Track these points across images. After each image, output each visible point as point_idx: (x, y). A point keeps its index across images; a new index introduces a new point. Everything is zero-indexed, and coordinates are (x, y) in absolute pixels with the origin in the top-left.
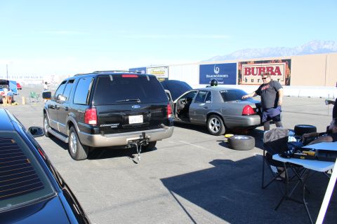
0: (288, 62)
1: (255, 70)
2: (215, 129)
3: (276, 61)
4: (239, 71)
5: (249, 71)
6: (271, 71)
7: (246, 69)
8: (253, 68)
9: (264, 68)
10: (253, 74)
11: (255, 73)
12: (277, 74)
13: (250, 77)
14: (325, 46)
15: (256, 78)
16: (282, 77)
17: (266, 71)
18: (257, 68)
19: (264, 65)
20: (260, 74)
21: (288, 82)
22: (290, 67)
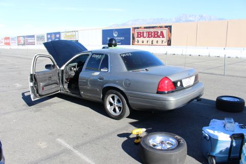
0: (170, 28)
1: (145, 34)
2: (115, 110)
3: (161, 27)
4: (133, 34)
5: (140, 35)
6: (157, 34)
7: (138, 33)
8: (143, 33)
9: (152, 32)
10: (143, 37)
11: (145, 36)
12: (161, 36)
13: (141, 39)
14: (191, 19)
15: (145, 40)
16: (165, 40)
17: (153, 34)
18: (146, 32)
19: (152, 30)
20: (149, 37)
21: (169, 43)
22: (171, 32)
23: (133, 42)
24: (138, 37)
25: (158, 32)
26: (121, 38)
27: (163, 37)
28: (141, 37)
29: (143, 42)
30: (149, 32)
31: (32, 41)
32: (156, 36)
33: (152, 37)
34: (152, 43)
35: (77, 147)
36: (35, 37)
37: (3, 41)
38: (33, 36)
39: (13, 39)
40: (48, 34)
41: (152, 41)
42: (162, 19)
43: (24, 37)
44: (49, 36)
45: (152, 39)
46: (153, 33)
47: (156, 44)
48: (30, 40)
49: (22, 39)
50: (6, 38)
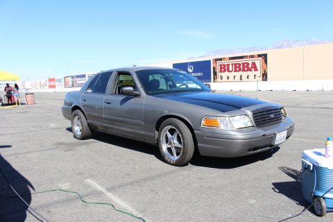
1: (231, 66)
3: (252, 57)
4: (214, 68)
5: (225, 68)
6: (247, 67)
8: (228, 65)
9: (240, 64)
11: (231, 70)
12: (253, 69)
13: (225, 74)
15: (231, 75)
16: (259, 73)
17: (241, 67)
18: (232, 64)
20: (236, 71)
21: (265, 78)
22: (266, 62)
23: (214, 79)
24: (221, 71)
25: (248, 64)
26: (199, 74)
27: (256, 70)
28: (225, 71)
29: (228, 78)
30: (236, 64)
31: (82, 82)
32: (246, 69)
33: (240, 70)
34: (241, 79)
35: (111, 189)
36: (87, 76)
37: (48, 83)
38: (84, 76)
39: (59, 81)
41: (241, 76)
42: (254, 48)
43: (72, 77)
45: (240, 73)
46: (242, 65)
47: (247, 80)
48: (80, 81)
49: (70, 80)
50: (51, 80)
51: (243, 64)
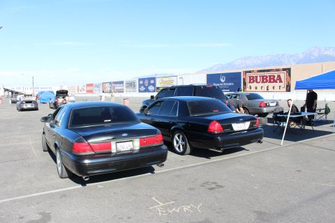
0: (288, 70)
1: (258, 78)
3: (278, 70)
4: (244, 79)
5: (253, 80)
6: (273, 79)
7: (250, 77)
9: (267, 77)
10: (257, 82)
12: (278, 81)
13: (254, 85)
15: (259, 85)
16: (282, 85)
17: (268, 79)
18: (260, 76)
19: (267, 74)
20: (263, 82)
21: (288, 89)
22: (290, 75)
23: (244, 89)
24: (250, 82)
25: (274, 76)
26: (230, 84)
27: (281, 81)
28: (253, 82)
29: (256, 88)
30: (263, 77)
31: (120, 88)
32: (272, 81)
33: (267, 81)
34: (268, 89)
36: (125, 83)
37: (85, 88)
38: (122, 82)
39: (97, 86)
40: (140, 80)
41: (267, 87)
43: (110, 83)
44: (141, 82)
45: (267, 84)
47: (273, 90)
48: (118, 87)
49: (108, 85)
50: (88, 85)
51: (270, 76)
